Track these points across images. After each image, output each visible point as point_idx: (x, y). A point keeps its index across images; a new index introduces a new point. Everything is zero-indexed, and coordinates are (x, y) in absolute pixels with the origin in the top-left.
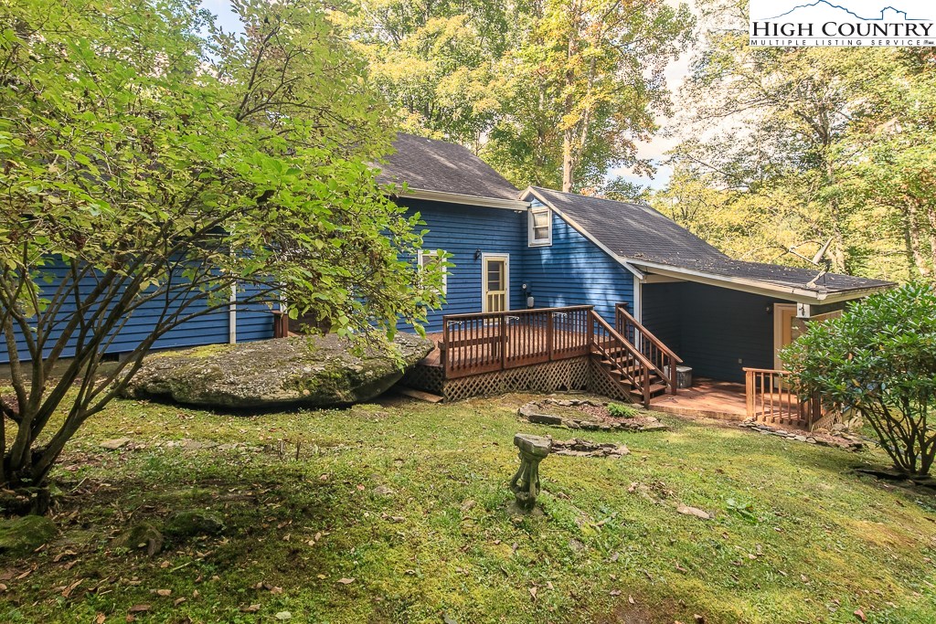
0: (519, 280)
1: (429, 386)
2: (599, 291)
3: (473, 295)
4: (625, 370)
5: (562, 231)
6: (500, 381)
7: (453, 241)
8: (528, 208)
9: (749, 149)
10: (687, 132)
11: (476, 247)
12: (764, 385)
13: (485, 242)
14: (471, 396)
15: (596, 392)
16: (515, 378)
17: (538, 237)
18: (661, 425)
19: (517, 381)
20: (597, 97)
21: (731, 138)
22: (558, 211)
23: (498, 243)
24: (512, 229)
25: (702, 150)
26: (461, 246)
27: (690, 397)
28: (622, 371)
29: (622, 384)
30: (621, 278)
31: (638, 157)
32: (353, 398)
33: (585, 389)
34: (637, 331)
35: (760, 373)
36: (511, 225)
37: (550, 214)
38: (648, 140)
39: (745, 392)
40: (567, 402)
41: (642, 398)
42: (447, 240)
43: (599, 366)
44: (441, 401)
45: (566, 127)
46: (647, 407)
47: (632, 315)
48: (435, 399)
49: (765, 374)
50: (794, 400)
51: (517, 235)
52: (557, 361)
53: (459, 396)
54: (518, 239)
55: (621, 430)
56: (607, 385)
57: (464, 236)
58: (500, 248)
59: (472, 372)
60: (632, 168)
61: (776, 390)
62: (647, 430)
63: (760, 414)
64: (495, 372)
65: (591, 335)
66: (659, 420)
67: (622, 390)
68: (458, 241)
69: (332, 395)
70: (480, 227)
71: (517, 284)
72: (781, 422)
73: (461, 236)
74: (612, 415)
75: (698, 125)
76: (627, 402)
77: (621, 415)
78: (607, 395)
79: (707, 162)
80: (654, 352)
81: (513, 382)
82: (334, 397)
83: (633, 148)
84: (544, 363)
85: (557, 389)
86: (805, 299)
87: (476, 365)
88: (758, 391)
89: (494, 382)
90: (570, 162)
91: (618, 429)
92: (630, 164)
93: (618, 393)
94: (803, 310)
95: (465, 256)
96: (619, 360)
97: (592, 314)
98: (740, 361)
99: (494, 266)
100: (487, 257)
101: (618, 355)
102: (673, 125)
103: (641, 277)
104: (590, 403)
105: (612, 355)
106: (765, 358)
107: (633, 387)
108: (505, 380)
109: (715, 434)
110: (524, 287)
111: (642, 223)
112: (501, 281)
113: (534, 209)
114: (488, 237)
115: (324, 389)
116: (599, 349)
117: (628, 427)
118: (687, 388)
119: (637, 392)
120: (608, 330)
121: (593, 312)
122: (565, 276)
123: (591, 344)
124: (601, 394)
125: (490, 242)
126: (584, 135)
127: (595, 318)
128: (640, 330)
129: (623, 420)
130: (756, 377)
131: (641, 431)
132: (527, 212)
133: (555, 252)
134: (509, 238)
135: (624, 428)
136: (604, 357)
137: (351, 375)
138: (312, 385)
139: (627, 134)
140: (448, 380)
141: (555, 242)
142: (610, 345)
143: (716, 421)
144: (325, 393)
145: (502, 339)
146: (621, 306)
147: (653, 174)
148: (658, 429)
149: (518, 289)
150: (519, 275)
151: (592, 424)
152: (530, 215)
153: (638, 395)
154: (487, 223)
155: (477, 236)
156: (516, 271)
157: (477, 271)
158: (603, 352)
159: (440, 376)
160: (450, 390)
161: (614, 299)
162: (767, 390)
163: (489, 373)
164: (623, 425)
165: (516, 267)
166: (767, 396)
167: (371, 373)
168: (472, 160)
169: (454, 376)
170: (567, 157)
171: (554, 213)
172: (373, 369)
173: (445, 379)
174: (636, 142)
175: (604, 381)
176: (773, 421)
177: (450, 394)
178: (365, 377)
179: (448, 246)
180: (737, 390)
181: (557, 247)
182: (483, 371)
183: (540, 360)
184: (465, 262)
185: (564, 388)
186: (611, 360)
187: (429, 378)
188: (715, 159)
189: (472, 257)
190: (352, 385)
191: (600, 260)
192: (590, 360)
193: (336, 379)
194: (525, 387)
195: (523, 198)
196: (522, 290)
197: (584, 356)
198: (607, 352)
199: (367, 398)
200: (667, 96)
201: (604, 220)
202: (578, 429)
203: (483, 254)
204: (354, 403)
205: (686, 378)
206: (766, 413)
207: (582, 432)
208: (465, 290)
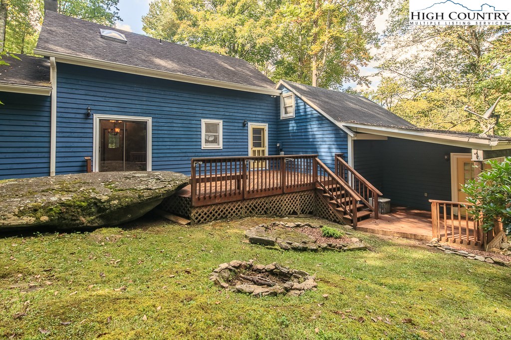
0: (275, 141)
1: (182, 212)
2: (326, 146)
3: (242, 150)
4: (339, 201)
5: (302, 107)
6: (241, 208)
7: (228, 114)
8: (281, 94)
9: (428, 67)
10: (388, 56)
11: (244, 118)
12: (446, 212)
13: (251, 116)
14: (216, 219)
15: (320, 216)
16: (254, 206)
17: (286, 113)
18: (362, 246)
19: (256, 208)
20: (331, 34)
21: (416, 57)
22: (299, 95)
23: (260, 116)
24: (270, 108)
25: (398, 65)
26: (233, 117)
27: (389, 221)
28: (337, 202)
29: (337, 211)
30: (340, 136)
31: (360, 75)
32: (99, 222)
33: (312, 214)
34: (350, 173)
35: (443, 204)
36: (269, 105)
37: (293, 97)
38: (366, 65)
39: (431, 218)
40: (292, 225)
41: (352, 221)
42: (223, 113)
43: (321, 197)
44: (189, 224)
45: (313, 53)
46: (355, 228)
47: (347, 162)
48: (184, 222)
49: (447, 204)
50: (471, 225)
51: (274, 112)
52: (289, 194)
53: (205, 220)
54: (274, 114)
55: (328, 250)
56: (327, 211)
57: (236, 111)
58: (262, 119)
59: (217, 201)
60: (357, 82)
61: (456, 217)
62: (351, 250)
63: (443, 235)
64: (237, 201)
65: (315, 175)
66: (361, 241)
67: (337, 214)
68: (231, 114)
69: (75, 220)
70: (247, 106)
71: (274, 144)
72: (461, 242)
73: (233, 111)
74: (324, 236)
75: (396, 52)
76: (341, 224)
77: (331, 236)
78: (327, 218)
79: (402, 72)
80: (361, 189)
81: (253, 209)
82: (78, 222)
83: (357, 69)
84: (278, 195)
85: (289, 214)
86: (478, 146)
87: (221, 196)
88: (442, 218)
89: (237, 209)
90: (316, 75)
91: (324, 249)
92: (355, 79)
93: (335, 217)
94: (477, 155)
95: (236, 124)
96: (335, 194)
97: (316, 160)
98: (426, 195)
99: (258, 132)
100: (251, 126)
101: (334, 190)
102: (380, 53)
103: (352, 135)
104: (309, 225)
105: (330, 190)
106: (445, 193)
107: (345, 213)
108: (246, 207)
109: (407, 254)
110: (278, 146)
111: (357, 105)
112: (262, 141)
113: (284, 94)
114: (252, 112)
115: (66, 215)
116: (321, 186)
117: (334, 247)
118: (387, 213)
119: (348, 217)
120: (327, 172)
121: (317, 159)
122: (303, 137)
123: (315, 182)
124: (324, 217)
125: (254, 116)
126: (324, 58)
127: (318, 163)
128: (352, 173)
129: (332, 241)
130: (440, 207)
131: (345, 251)
132: (280, 96)
133: (297, 121)
134: (268, 114)
135: (330, 248)
136: (325, 192)
137: (97, 203)
138: (53, 212)
139: (354, 62)
140: (195, 208)
141: (297, 115)
142: (328, 183)
143: (408, 241)
144: (67, 219)
145: (244, 177)
146: (339, 155)
147: (369, 85)
148: (360, 249)
149: (275, 146)
150: (275, 138)
151: (301, 246)
152: (281, 98)
153: (349, 219)
154: (252, 103)
155: (245, 112)
156: (272, 135)
157: (245, 134)
158: (324, 187)
159: (189, 204)
160: (197, 215)
161: (335, 151)
162: (449, 218)
163: (232, 202)
164: (330, 245)
165: (272, 132)
166: (449, 222)
167: (116, 202)
168: (247, 67)
169: (200, 204)
170: (315, 72)
171: (297, 96)
172: (119, 199)
173: (192, 207)
174: (359, 67)
175: (325, 208)
176: (454, 242)
177: (197, 218)
178: (110, 205)
179: (224, 117)
180: (425, 217)
181: (298, 118)
182: (226, 201)
183: (275, 192)
184: (236, 128)
185: (294, 213)
186: (329, 193)
187: (182, 206)
188: (407, 71)
189: (241, 125)
190: (99, 212)
191: (325, 125)
192: (316, 193)
193: (80, 207)
194: (263, 212)
195: (277, 88)
196: (277, 147)
197: (311, 190)
198: (326, 187)
199: (116, 222)
200: (376, 36)
201: (330, 101)
202: (288, 250)
203: (249, 123)
204: (100, 227)
205: (386, 206)
206: (448, 234)
207: (291, 252)
208: (236, 147)
